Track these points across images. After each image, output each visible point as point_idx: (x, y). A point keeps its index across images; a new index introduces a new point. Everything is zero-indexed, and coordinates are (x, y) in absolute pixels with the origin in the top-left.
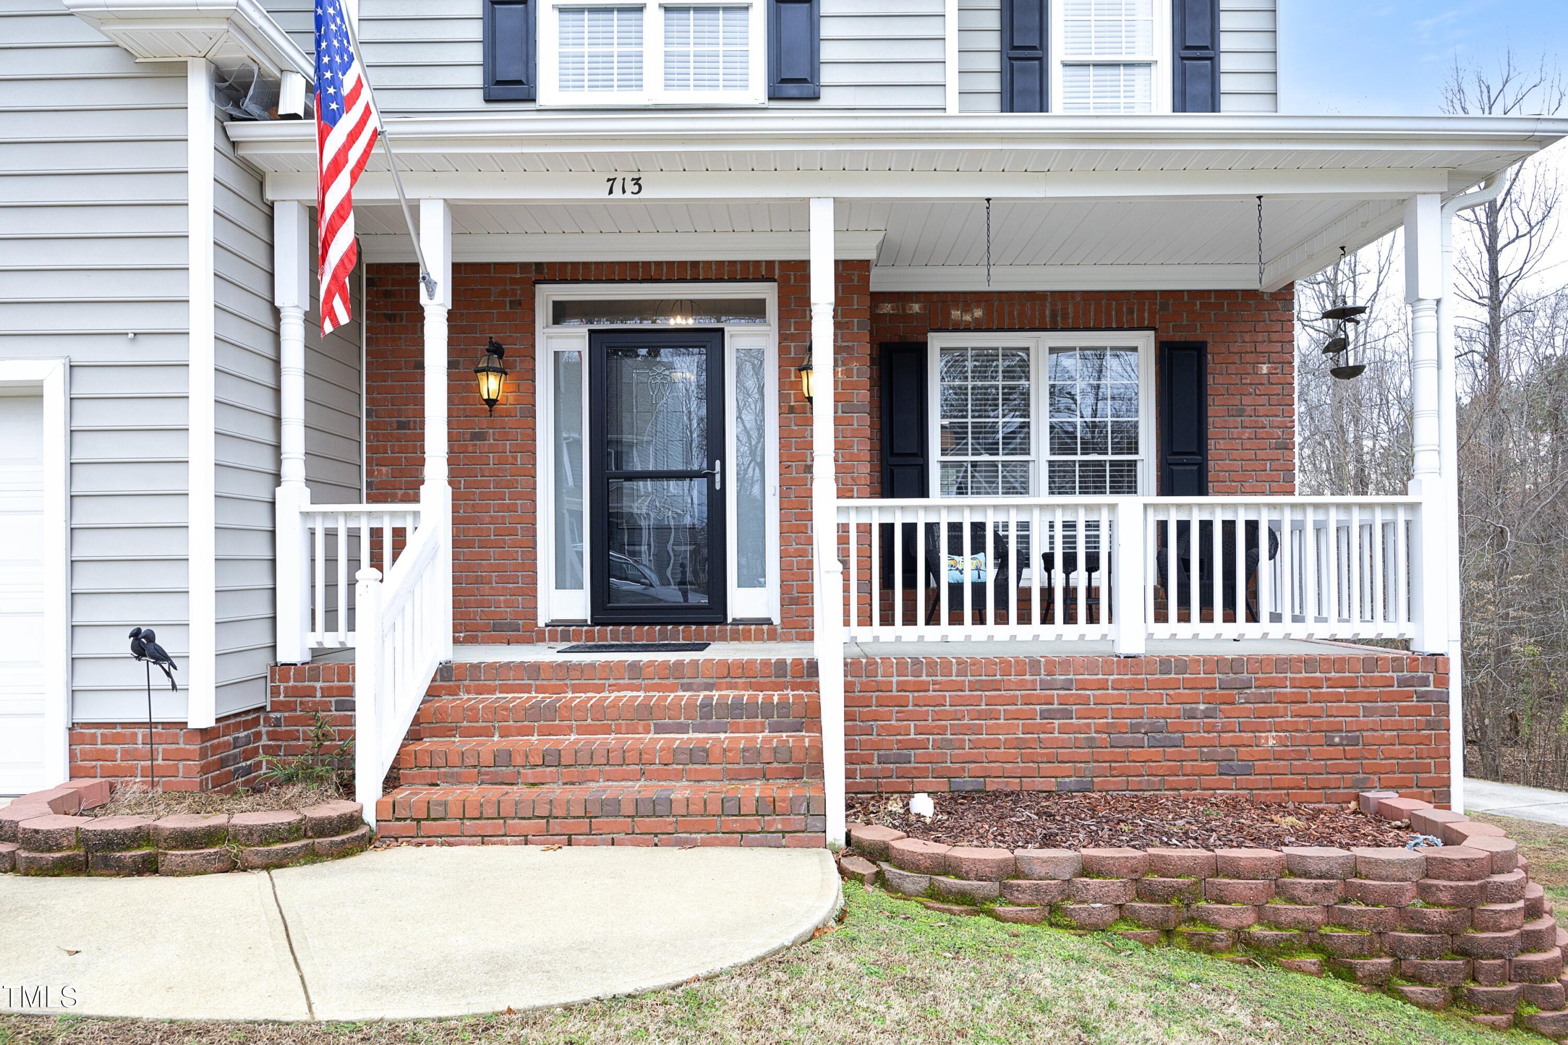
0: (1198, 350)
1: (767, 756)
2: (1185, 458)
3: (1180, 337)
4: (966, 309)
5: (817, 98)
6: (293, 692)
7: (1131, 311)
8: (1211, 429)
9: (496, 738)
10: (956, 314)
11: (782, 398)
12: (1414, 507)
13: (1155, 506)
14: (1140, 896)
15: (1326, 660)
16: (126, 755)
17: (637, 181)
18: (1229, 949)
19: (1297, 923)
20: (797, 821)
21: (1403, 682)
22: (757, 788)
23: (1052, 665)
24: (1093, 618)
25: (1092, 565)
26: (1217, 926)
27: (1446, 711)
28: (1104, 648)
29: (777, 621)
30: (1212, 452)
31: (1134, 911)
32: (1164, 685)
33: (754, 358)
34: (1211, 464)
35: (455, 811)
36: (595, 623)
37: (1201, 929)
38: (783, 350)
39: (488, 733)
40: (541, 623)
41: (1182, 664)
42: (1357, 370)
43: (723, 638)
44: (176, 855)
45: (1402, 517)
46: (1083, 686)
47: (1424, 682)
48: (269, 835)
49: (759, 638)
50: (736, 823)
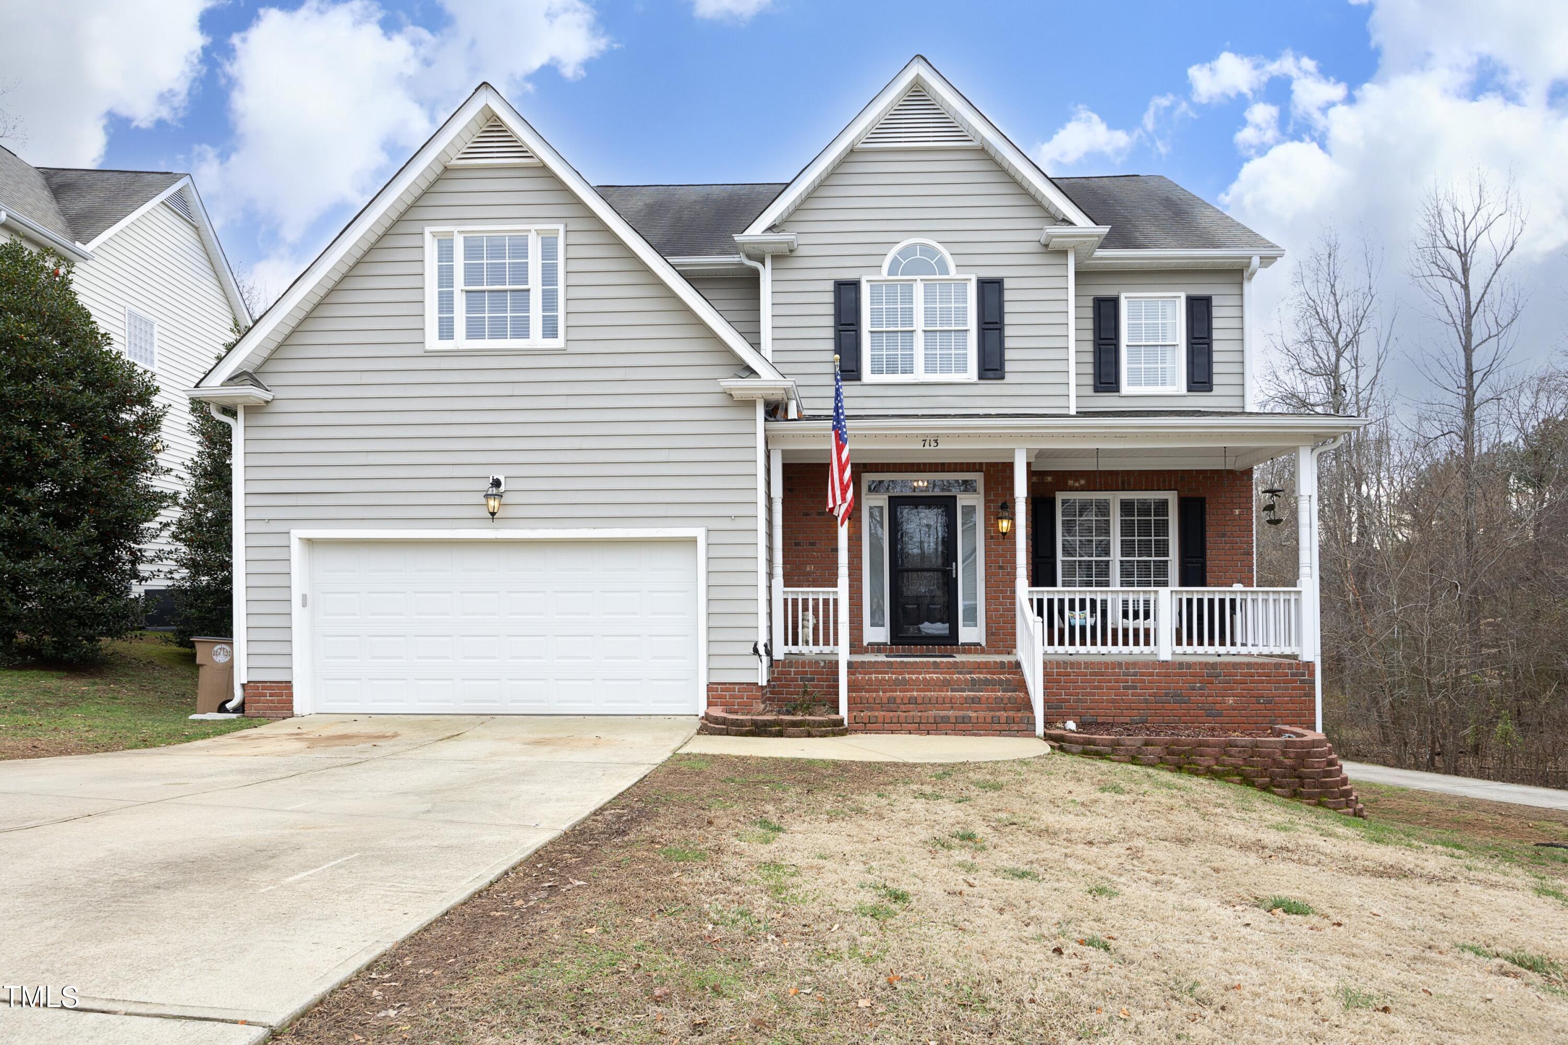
0: (1202, 501)
1: (1006, 701)
2: (1194, 560)
3: (1191, 495)
4: (1076, 480)
5: (1003, 378)
6: (782, 673)
7: (1164, 481)
8: (1208, 544)
9: (881, 693)
10: (1071, 482)
11: (986, 532)
12: (1299, 592)
13: (1176, 592)
14: (1169, 754)
15: (1256, 664)
16: (732, 697)
17: (936, 441)
18: (1205, 774)
19: (1232, 765)
20: (1024, 726)
21: (1293, 675)
22: (1004, 714)
23: (1128, 665)
24: (1147, 643)
25: (1147, 616)
26: (1200, 765)
27: (1314, 688)
28: (1152, 658)
29: (984, 644)
30: (1208, 556)
31: (1166, 760)
32: (1180, 675)
33: (970, 511)
34: (1208, 563)
35: (880, 720)
36: (892, 644)
37: (1193, 766)
38: (987, 507)
39: (877, 691)
40: (865, 644)
41: (1189, 665)
42: (1279, 521)
43: (958, 652)
44: (791, 730)
45: (1293, 597)
46: (1142, 674)
47: (1303, 675)
48: (821, 724)
49: (976, 652)
50: (997, 727)
